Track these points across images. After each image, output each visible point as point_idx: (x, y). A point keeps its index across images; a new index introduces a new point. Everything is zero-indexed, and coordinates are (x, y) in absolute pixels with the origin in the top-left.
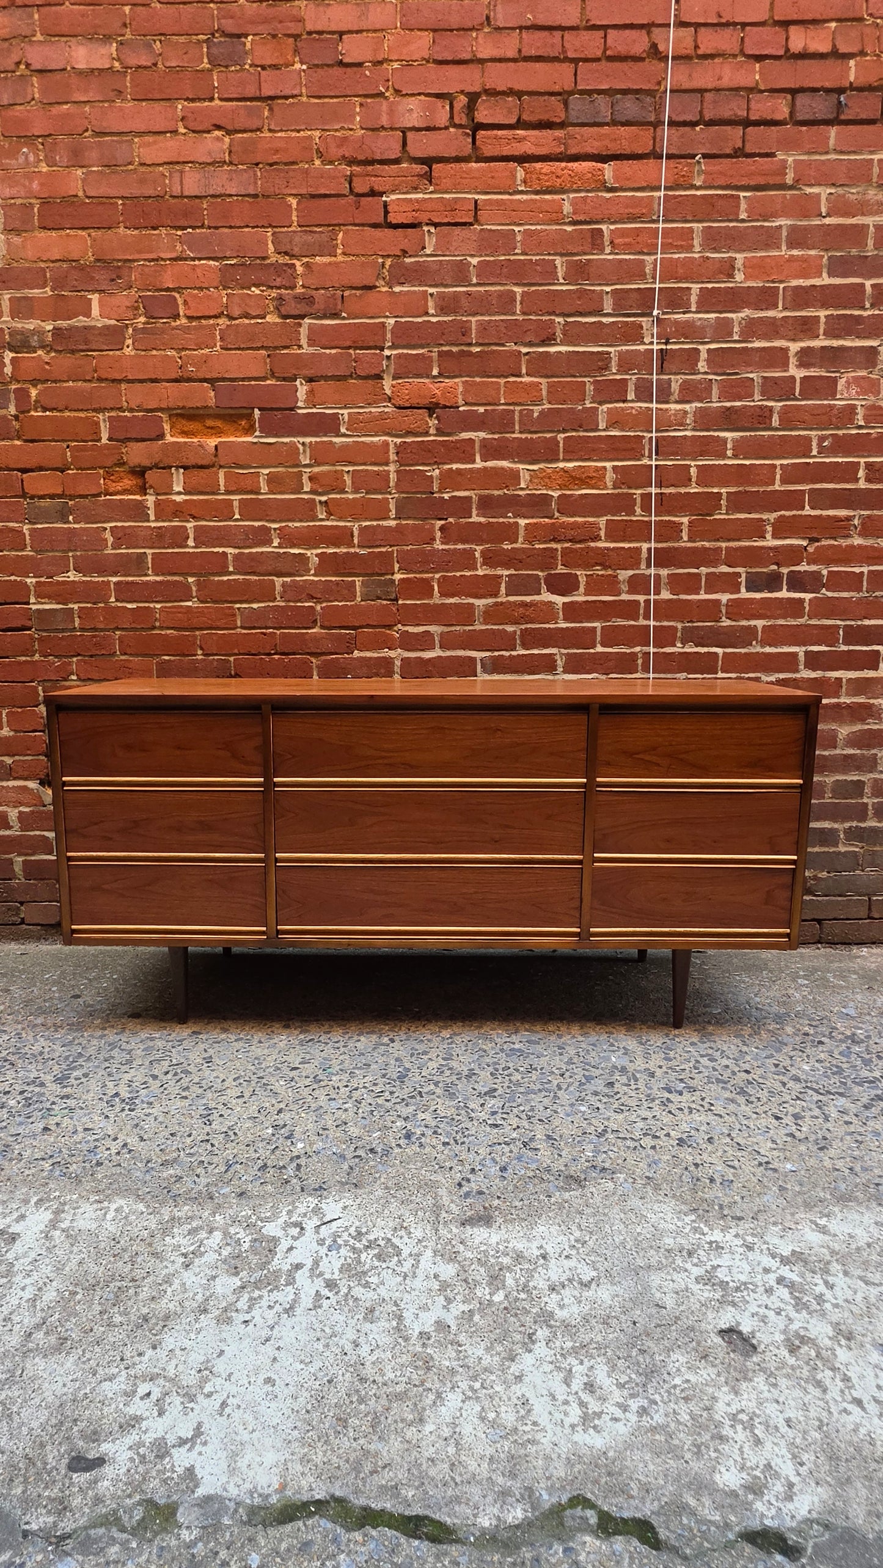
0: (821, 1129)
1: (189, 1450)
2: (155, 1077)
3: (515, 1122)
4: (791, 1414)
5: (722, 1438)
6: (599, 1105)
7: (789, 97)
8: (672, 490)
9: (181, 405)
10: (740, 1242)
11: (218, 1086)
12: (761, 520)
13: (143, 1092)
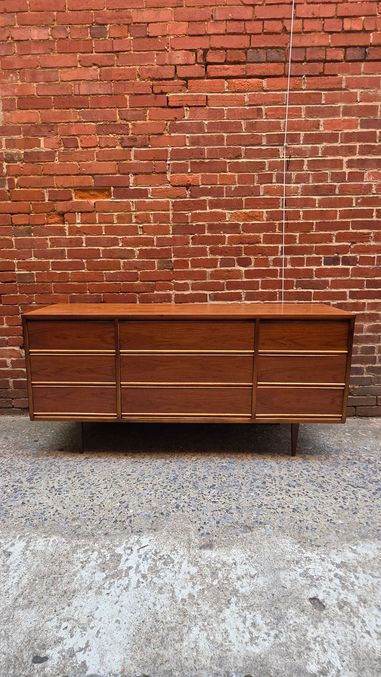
0: (354, 504)
1: (84, 653)
2: (69, 479)
3: (223, 500)
4: (339, 638)
5: (310, 649)
6: (259, 492)
7: (344, 50)
8: (292, 221)
9: (80, 185)
10: (319, 557)
11: (96, 483)
12: (331, 234)
13: (64, 486)
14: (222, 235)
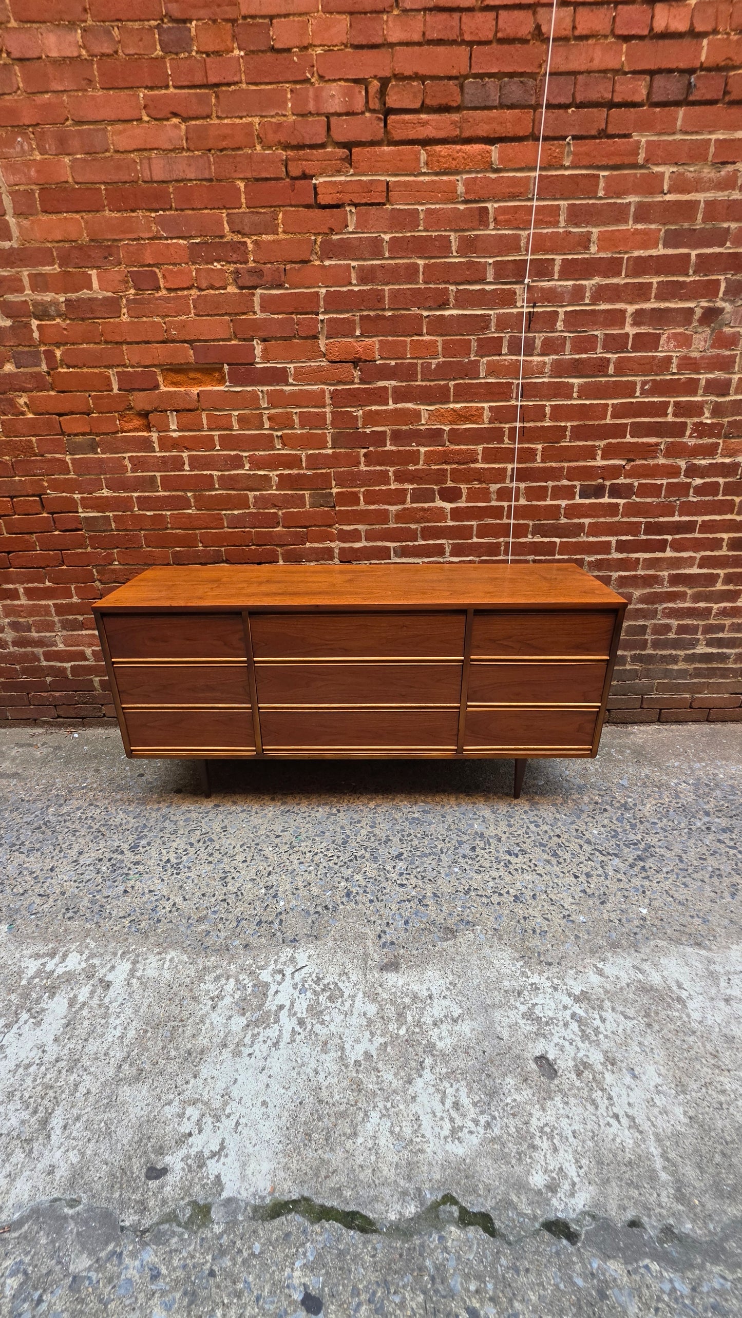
0: (602, 886)
1: (217, 1161)
2: (192, 845)
3: (413, 881)
4: (576, 1127)
5: (534, 1147)
6: (466, 866)
7: (648, 78)
8: (531, 424)
9: (169, 362)
10: (549, 984)
11: (231, 852)
12: (594, 446)
13: (185, 858)
14: (415, 449)
